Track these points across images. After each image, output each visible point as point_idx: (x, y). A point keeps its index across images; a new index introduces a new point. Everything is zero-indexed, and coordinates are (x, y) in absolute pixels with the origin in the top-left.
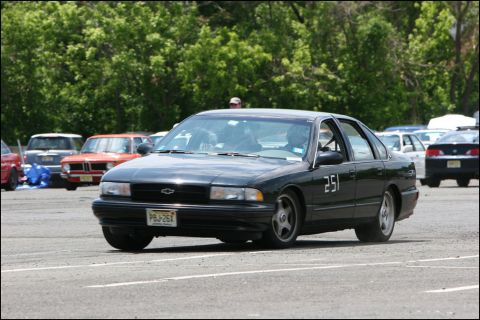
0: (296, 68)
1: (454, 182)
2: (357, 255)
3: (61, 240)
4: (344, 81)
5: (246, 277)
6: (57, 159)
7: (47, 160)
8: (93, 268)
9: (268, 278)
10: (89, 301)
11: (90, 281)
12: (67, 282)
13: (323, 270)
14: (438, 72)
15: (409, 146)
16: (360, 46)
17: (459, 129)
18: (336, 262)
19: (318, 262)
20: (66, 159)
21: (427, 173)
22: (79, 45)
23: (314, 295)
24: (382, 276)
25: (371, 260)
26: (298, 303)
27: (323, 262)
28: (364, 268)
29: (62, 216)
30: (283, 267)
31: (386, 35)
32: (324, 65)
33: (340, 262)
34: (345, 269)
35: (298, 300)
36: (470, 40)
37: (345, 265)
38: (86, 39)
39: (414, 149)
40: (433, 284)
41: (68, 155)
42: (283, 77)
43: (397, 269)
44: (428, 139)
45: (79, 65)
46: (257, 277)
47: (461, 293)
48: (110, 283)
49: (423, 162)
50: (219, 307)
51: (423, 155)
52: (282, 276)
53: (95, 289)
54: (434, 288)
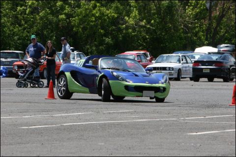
0: (131, 22)
1: (206, 79)
2: (155, 115)
3: (10, 104)
4: (154, 28)
5: (99, 125)
6: (11, 63)
7: (6, 63)
8: (24, 118)
9: (110, 125)
10: (20, 135)
11: (22, 125)
12: (10, 125)
13: (138, 122)
14: (200, 25)
15: (184, 61)
16: (162, 11)
17: (209, 53)
18: (144, 118)
19: (136, 118)
20: (16, 63)
21: (193, 74)
22: (23, 7)
23: (132, 134)
24: (167, 126)
25: (162, 117)
26: (123, 139)
27: (138, 118)
28: (158, 121)
29: (12, 92)
30: (118, 120)
31: (175, 6)
32: (144, 21)
33: (146, 118)
34: (149, 122)
35: (124, 136)
36: (216, 10)
37: (149, 120)
38: (27, 4)
39: (187, 63)
40: (191, 130)
41: (17, 61)
42: (124, 26)
43: (174, 122)
44: (194, 58)
45: (24, 17)
46: (105, 124)
47: (204, 135)
48: (32, 126)
49: (191, 69)
50: (84, 140)
51: (191, 65)
52: (117, 125)
53: (23, 129)
54: (192, 132)
